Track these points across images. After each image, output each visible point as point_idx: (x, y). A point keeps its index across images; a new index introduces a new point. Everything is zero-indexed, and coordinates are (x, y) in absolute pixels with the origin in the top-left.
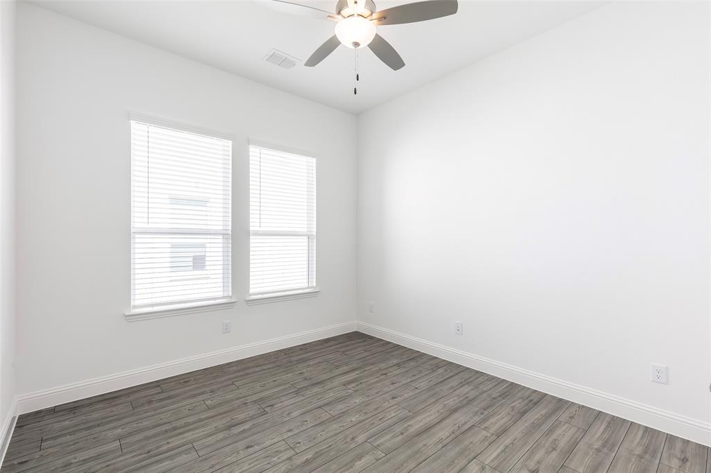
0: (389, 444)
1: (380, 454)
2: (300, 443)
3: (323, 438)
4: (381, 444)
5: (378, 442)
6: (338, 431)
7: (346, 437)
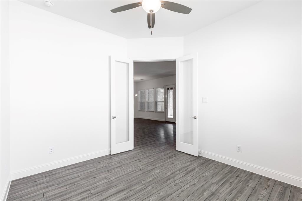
0: (138, 186)
1: (143, 182)
2: (175, 186)
3: (166, 188)
4: (141, 186)
5: (143, 186)
6: (160, 191)
7: (156, 188)
